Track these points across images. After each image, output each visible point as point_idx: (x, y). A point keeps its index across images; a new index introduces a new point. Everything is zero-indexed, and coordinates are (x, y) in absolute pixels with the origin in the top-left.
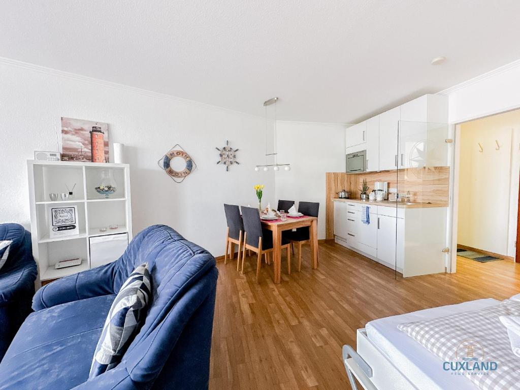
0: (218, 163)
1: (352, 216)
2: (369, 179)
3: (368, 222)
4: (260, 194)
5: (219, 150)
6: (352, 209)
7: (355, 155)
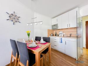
0: (7, 20)
1: (56, 41)
2: (57, 31)
3: (62, 42)
4: (29, 35)
5: (8, 14)
6: (56, 39)
7: (54, 25)
